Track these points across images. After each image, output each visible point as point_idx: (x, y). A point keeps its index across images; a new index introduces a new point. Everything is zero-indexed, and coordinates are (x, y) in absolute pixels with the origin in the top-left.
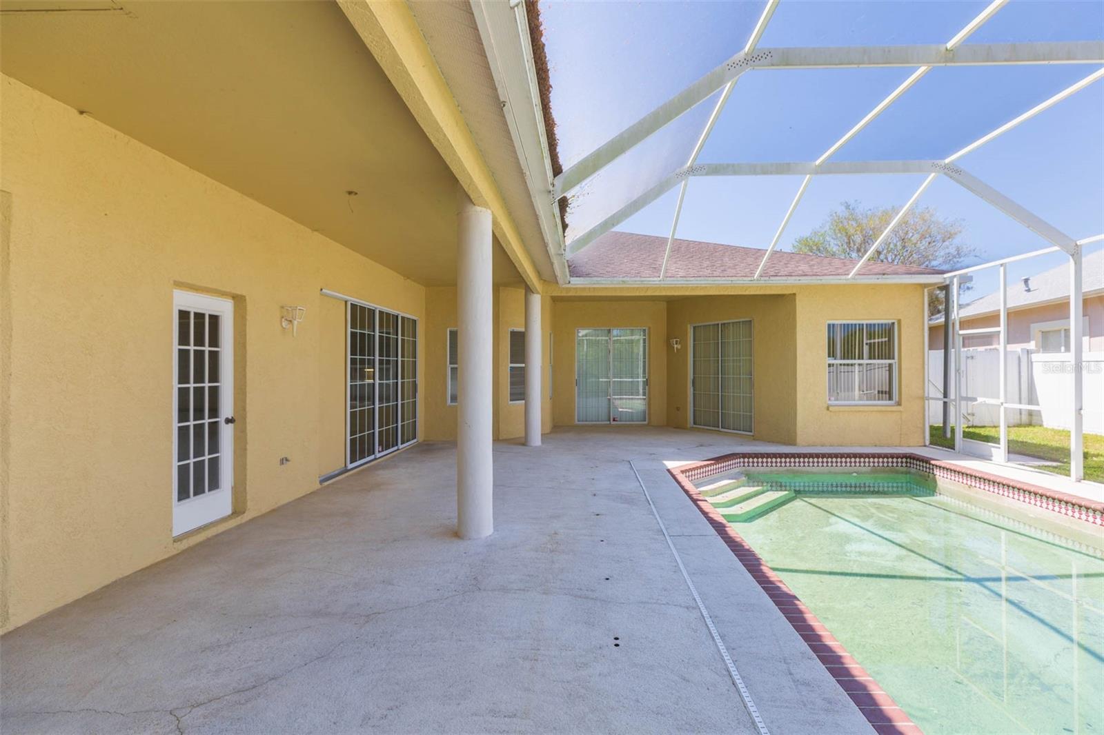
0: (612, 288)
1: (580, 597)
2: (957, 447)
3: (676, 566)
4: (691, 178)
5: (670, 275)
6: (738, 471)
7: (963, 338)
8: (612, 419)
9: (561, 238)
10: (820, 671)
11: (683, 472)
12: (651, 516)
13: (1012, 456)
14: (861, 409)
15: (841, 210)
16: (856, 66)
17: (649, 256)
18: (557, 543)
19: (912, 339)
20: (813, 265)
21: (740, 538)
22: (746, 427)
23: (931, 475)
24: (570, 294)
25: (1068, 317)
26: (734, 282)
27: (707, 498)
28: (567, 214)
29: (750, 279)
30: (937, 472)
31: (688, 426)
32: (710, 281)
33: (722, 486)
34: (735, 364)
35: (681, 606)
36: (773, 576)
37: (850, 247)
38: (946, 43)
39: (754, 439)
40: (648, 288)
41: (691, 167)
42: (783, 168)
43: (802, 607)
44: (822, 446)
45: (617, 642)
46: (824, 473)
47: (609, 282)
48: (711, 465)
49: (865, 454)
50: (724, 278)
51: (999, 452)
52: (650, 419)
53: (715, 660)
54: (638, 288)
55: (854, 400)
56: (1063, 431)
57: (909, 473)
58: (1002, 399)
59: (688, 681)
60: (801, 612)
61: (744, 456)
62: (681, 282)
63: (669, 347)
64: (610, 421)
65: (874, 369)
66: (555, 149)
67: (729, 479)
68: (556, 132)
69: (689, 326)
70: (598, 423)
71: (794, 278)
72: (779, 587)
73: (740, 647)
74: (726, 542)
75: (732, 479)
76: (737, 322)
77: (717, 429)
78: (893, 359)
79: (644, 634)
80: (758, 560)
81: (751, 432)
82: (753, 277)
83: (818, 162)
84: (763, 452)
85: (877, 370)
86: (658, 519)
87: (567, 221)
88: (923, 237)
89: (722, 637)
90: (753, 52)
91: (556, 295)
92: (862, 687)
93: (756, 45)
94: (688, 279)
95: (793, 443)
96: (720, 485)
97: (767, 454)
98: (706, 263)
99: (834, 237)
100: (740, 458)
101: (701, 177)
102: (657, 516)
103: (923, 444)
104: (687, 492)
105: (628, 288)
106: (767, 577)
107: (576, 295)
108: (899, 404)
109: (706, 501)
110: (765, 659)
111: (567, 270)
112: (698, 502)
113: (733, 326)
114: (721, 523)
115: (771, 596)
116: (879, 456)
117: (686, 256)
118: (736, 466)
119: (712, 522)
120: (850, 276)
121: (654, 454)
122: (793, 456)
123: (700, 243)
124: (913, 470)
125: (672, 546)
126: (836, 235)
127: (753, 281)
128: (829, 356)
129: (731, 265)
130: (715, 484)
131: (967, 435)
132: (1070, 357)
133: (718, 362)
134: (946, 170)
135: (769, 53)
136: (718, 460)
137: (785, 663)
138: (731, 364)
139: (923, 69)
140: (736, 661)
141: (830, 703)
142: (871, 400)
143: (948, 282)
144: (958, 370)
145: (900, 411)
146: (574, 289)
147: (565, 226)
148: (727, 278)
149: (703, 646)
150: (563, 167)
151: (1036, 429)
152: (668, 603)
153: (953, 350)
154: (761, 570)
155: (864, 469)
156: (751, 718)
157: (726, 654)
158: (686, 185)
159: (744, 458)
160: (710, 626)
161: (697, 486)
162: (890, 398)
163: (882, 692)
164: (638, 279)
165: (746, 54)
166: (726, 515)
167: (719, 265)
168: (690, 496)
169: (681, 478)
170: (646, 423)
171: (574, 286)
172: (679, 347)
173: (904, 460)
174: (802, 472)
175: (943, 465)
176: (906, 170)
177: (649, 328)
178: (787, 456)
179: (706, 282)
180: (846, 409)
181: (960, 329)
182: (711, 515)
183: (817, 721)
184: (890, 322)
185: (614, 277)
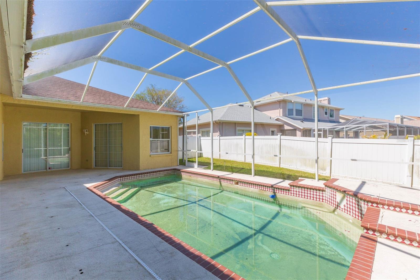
0: (51, 103)
1: (53, 260)
2: (186, 165)
3: (103, 228)
4: (100, 62)
5: (85, 101)
6: (118, 183)
7: (188, 133)
8: (48, 168)
9: (23, 73)
10: (166, 245)
11: (94, 188)
12: (84, 210)
13: (199, 166)
14: (160, 155)
15: (150, 87)
16: (166, 42)
17: (72, 90)
18: (28, 238)
19: (174, 132)
20: (145, 105)
21: (127, 208)
22: (120, 166)
23: (180, 174)
24: (22, 103)
25: (210, 127)
26: (116, 108)
27: (109, 196)
28: (29, 61)
29: (122, 107)
30: (182, 173)
31: (93, 168)
32: (105, 106)
33: (112, 191)
34: (115, 140)
35: (109, 243)
36: (143, 219)
37: (153, 100)
38: (190, 45)
39: (123, 170)
40: (73, 106)
41: (100, 56)
42: (138, 68)
43: (156, 226)
44: (148, 169)
45: (81, 272)
46: (150, 179)
47: (50, 100)
48: (108, 182)
49: (157, 171)
50: (111, 106)
51: (196, 165)
52: (71, 166)
53: (129, 258)
54: (67, 105)
55: (158, 152)
56: (207, 158)
57: (175, 175)
58: (197, 150)
59: (121, 271)
60: (156, 228)
61: (121, 177)
62: (92, 105)
63: (82, 133)
64: (47, 169)
65: (164, 141)
66: (30, 26)
67: (115, 187)
68: (33, 17)
69: (93, 124)
70: (39, 171)
71: (139, 109)
72: (146, 222)
73: (138, 249)
74: (122, 212)
75: (116, 187)
76: (115, 124)
77: (107, 167)
78: (170, 138)
79: (95, 262)
80: (136, 215)
81: (122, 167)
82: (124, 106)
83: (150, 69)
84: (128, 174)
85: (165, 142)
86: (88, 211)
87: (28, 64)
88: (174, 101)
89: (130, 248)
90: (133, 21)
91: (8, 102)
92: (179, 244)
93: (134, 20)
94: (95, 104)
95: (138, 169)
96: (112, 190)
97: (129, 175)
98: (102, 98)
99: (148, 95)
100: (119, 178)
101: (104, 62)
102: (87, 209)
103: (177, 165)
104: (99, 196)
105: (61, 104)
106: (141, 220)
107: (26, 104)
108: (171, 153)
109: (109, 198)
110: (148, 249)
111: (22, 90)
112: (106, 199)
113: (114, 125)
114: (118, 205)
115: (144, 226)
116: (166, 170)
117: (92, 93)
118: (117, 181)
119: (114, 205)
120: (158, 110)
121: (78, 182)
122: (139, 174)
123: (98, 89)
124: (176, 174)
125: (98, 220)
126: (149, 95)
127: (124, 108)
128: (151, 138)
129: (114, 101)
130: (109, 190)
131: (189, 161)
132: (210, 138)
133: (107, 140)
134: (185, 82)
135: (138, 25)
136: (110, 180)
137: (155, 247)
138: (113, 140)
139: (183, 51)
140: (138, 255)
141: (172, 254)
142: (163, 152)
143: (184, 116)
144: (186, 142)
145: (171, 155)
146: (24, 100)
147: (26, 67)
148: (113, 106)
149: (123, 255)
150: (33, 37)
151: (202, 158)
152: (103, 245)
153: (185, 136)
154: (138, 218)
155: (162, 175)
156: (148, 272)
157: (133, 254)
158: (96, 64)
159: (120, 178)
160: (124, 246)
161: (102, 192)
162: (168, 151)
163: (185, 243)
164: (68, 100)
165: (130, 21)
166: (118, 201)
167: (108, 100)
168: (101, 197)
169: (95, 190)
170: (69, 168)
171: (24, 99)
172: (88, 133)
173: (173, 171)
174: (142, 180)
175: (184, 171)
176: (175, 79)
177: (71, 124)
178: (137, 174)
179: (103, 106)
180: (156, 156)
181: (187, 130)
182: (113, 203)
183: (170, 261)
184: (168, 127)
185: (53, 98)
